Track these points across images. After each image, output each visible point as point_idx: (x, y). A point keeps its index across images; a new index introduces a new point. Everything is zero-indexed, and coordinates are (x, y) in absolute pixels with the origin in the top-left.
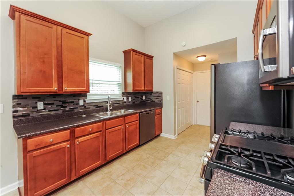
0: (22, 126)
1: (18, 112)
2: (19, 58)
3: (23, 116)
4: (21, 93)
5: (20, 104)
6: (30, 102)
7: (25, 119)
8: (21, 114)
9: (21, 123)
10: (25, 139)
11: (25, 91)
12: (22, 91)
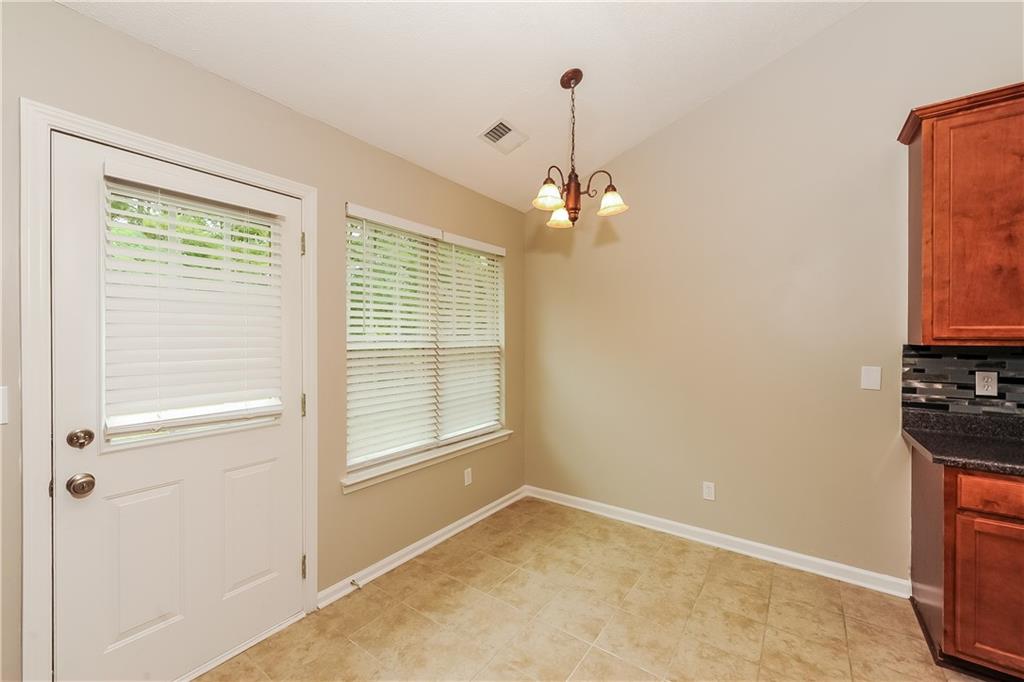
0: (926, 433)
1: (915, 393)
2: (930, 244)
3: (931, 405)
4: (936, 340)
5: (923, 371)
6: (952, 366)
7: (936, 416)
8: (923, 400)
9: (924, 424)
10: (953, 470)
11: (945, 336)
12: (936, 334)
